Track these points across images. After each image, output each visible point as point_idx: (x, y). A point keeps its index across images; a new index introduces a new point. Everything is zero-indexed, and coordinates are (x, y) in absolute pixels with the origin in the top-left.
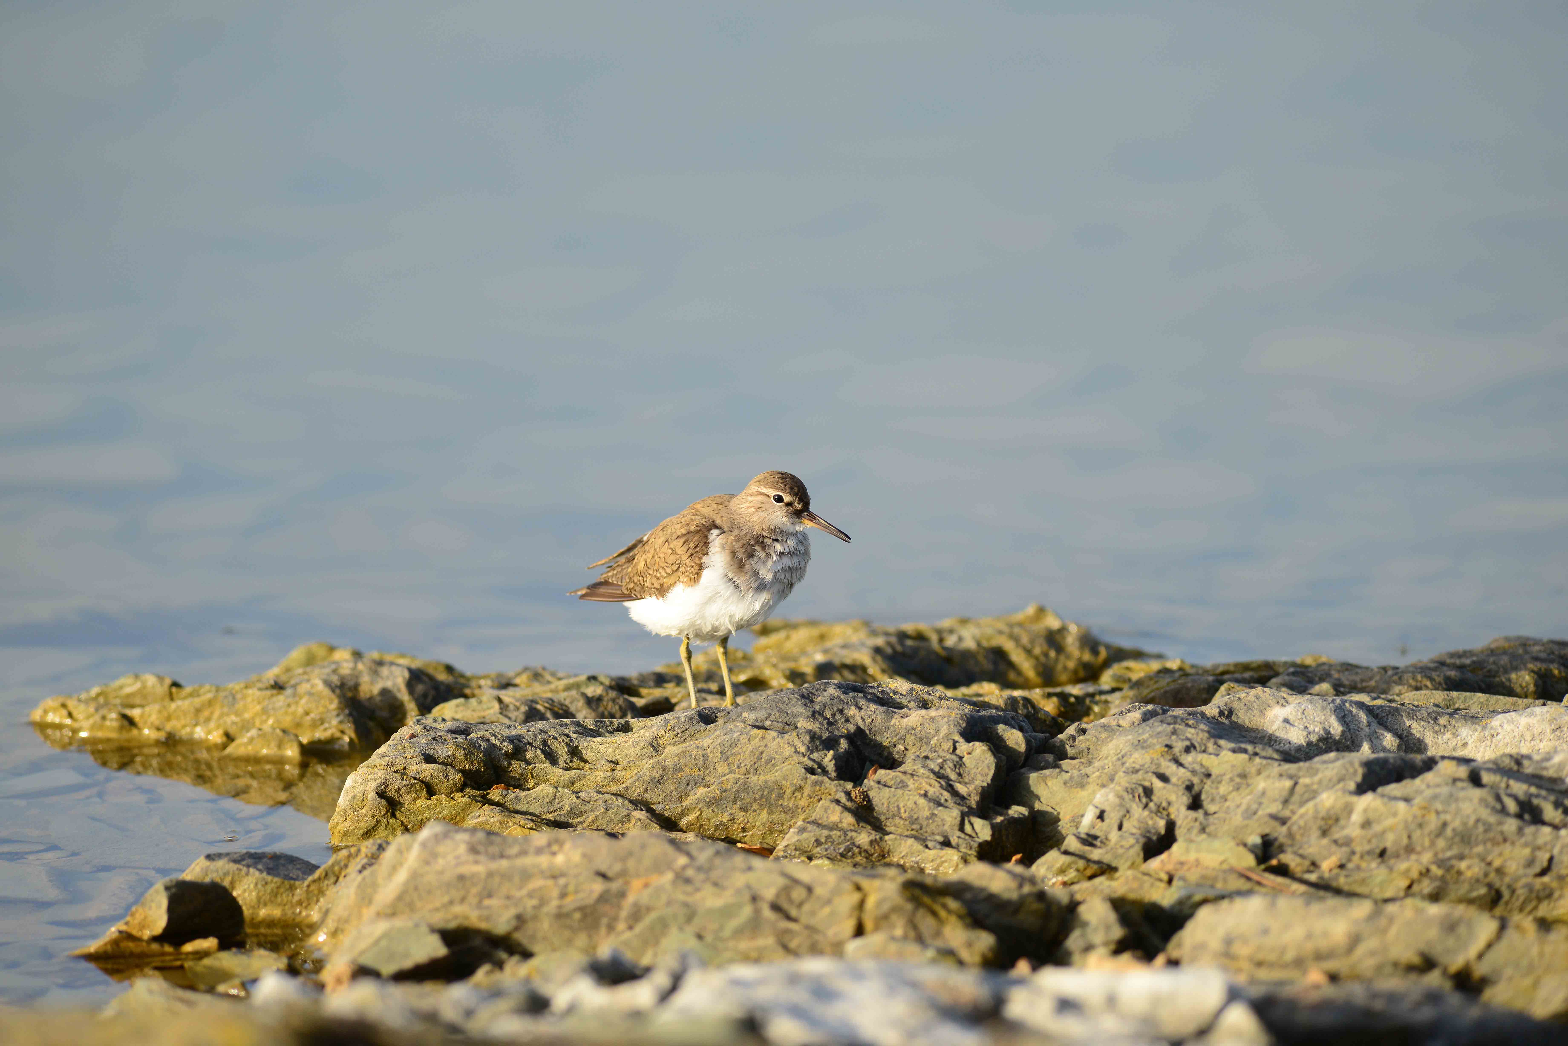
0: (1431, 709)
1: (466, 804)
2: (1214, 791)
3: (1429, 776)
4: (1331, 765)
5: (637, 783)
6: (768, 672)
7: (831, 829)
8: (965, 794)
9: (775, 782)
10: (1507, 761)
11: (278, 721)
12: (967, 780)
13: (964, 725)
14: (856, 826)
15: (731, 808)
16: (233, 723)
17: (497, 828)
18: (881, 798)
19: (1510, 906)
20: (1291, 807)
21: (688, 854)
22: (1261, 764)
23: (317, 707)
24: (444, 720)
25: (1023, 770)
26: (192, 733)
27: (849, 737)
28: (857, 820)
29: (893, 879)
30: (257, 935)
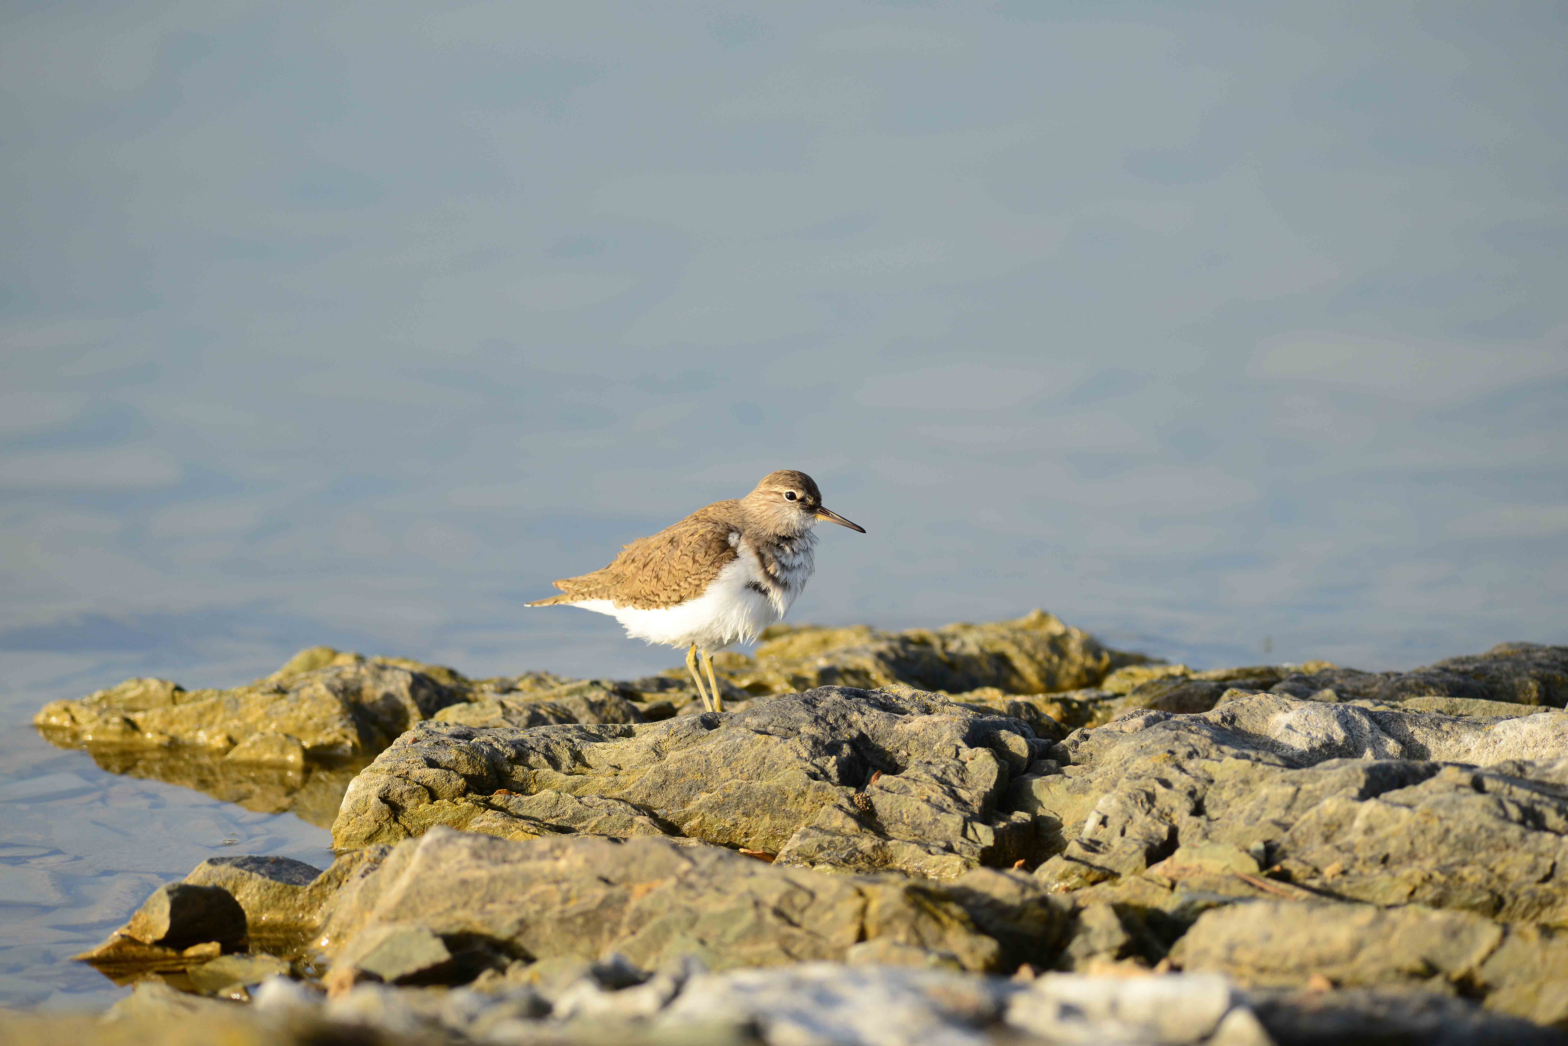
0: (1434, 715)
1: (468, 809)
2: (1217, 797)
3: (1432, 783)
4: (1333, 772)
5: (640, 788)
6: (770, 677)
7: (834, 834)
8: (968, 800)
9: (778, 788)
10: (1510, 767)
11: (281, 726)
12: (969, 786)
13: (967, 730)
14: (859, 831)
15: (734, 813)
16: (236, 727)
17: (499, 833)
18: (883, 804)
19: (1512, 913)
20: (1293, 813)
21: (691, 859)
22: (1264, 770)
23: (320, 712)
24: (446, 725)
25: (1025, 776)
26: (194, 738)
27: (852, 743)
28: (859, 826)
29: (895, 885)
30: (260, 939)
